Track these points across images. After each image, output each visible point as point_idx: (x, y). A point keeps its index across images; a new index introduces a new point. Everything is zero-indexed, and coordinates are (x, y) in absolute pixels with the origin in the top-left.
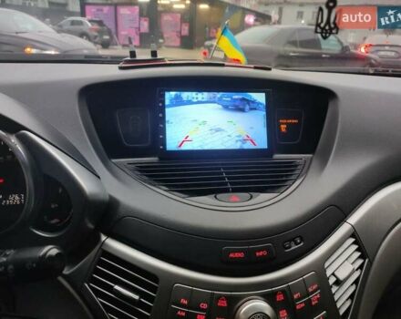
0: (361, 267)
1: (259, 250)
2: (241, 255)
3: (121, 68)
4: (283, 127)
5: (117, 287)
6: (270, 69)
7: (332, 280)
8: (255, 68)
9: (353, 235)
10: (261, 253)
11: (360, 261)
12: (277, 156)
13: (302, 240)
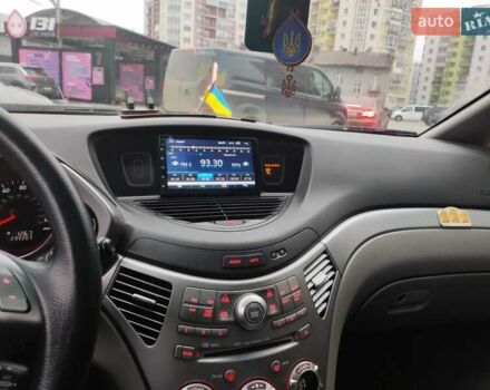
0: (333, 278)
1: (253, 258)
2: (238, 262)
3: (123, 118)
4: (268, 171)
5: (135, 295)
7: (310, 285)
9: (325, 252)
10: (254, 260)
11: (332, 273)
12: (264, 194)
13: (285, 251)
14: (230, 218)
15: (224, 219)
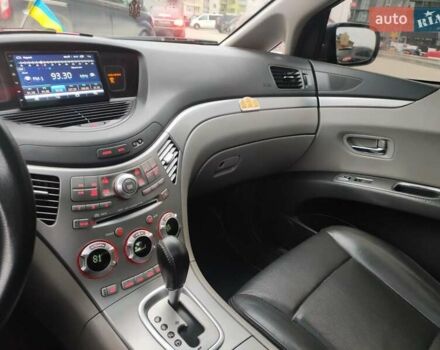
0: (177, 156)
1: (120, 148)
2: (110, 152)
4: (112, 80)
6: (91, 36)
7: (163, 163)
8: (81, 35)
9: (169, 139)
10: (121, 150)
11: (176, 153)
12: (112, 100)
13: (142, 140)
14: (91, 121)
15: (86, 122)
